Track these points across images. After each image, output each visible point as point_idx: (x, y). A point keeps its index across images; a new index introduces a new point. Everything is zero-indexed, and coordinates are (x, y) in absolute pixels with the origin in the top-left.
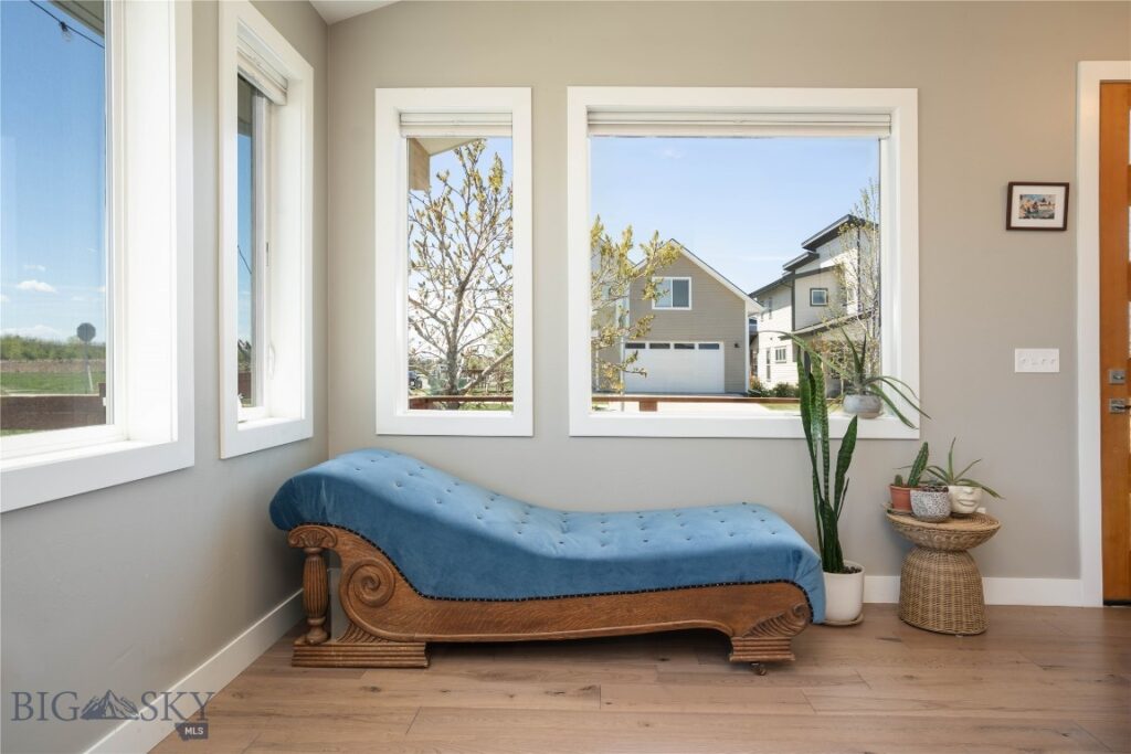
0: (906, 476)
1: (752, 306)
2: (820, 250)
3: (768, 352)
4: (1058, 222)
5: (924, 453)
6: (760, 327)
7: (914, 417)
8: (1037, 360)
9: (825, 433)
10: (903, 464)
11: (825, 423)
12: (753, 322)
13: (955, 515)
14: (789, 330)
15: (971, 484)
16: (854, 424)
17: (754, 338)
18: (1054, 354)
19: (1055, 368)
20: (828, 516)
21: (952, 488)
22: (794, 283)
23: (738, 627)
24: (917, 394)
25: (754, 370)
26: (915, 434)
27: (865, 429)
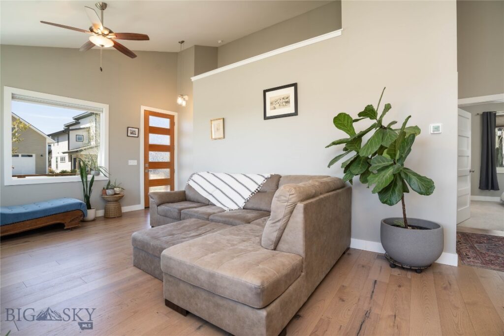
0: (105, 187)
1: (49, 140)
2: (80, 121)
3: (57, 158)
4: (137, 136)
5: (109, 182)
6: (53, 148)
7: (107, 175)
8: (132, 163)
9: (87, 179)
10: (105, 185)
11: (86, 177)
12: (50, 146)
13: (115, 194)
14: (66, 150)
15: (119, 187)
16: (93, 177)
17: (50, 152)
18: (136, 161)
19: (136, 164)
20: (87, 198)
21: (115, 189)
22: (69, 132)
23: (67, 221)
24: (108, 170)
25: (50, 165)
26: (108, 179)
27: (96, 178)
